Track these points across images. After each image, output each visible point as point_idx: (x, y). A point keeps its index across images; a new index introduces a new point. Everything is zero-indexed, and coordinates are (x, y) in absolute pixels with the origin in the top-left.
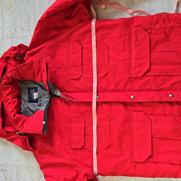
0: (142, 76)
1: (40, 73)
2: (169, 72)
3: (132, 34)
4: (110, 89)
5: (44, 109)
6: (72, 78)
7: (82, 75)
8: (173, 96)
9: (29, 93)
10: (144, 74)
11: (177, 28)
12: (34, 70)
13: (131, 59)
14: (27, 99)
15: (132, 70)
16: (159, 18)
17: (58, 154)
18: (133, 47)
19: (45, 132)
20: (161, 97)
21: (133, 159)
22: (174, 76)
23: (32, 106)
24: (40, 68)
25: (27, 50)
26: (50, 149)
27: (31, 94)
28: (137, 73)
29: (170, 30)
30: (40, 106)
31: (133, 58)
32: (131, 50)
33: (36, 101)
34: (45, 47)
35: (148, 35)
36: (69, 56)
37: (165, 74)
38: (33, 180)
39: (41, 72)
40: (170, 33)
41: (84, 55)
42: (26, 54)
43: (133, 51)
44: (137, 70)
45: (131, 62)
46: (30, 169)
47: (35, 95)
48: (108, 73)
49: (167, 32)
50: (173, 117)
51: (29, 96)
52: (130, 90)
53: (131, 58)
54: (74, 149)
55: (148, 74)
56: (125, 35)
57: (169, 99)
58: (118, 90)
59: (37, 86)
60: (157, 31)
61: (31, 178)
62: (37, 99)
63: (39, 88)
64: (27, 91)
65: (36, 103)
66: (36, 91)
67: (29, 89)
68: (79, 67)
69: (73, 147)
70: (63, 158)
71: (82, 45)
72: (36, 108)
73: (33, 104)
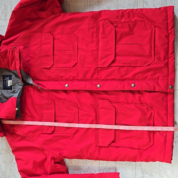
0: (108, 67)
2: (132, 63)
3: (100, 27)
4: (79, 79)
5: (17, 96)
6: (44, 67)
7: (53, 65)
8: (135, 85)
9: (3, 81)
10: (110, 65)
11: (140, 22)
12: (8, 59)
13: (98, 51)
15: (99, 61)
16: (124, 12)
17: (29, 139)
18: (100, 39)
19: (18, 118)
20: (124, 86)
21: (97, 143)
22: (136, 67)
23: (6, 93)
24: (14, 57)
25: (3, 40)
26: (22, 133)
27: (5, 82)
28: (104, 64)
29: (134, 23)
30: (14, 93)
31: (100, 49)
32: (98, 42)
33: (10, 88)
34: (19, 37)
35: (114, 28)
36: (42, 46)
37: (129, 65)
38: (5, 162)
39: (15, 61)
40: (134, 27)
41: (55, 46)
42: (2, 43)
43: (100, 43)
44: (103, 61)
45: (98, 53)
46: (3, 152)
47: (10, 83)
48: (77, 63)
49: (132, 26)
50: (134, 105)
51: (3, 83)
52: (97, 79)
53: (98, 49)
55: (113, 65)
56: (93, 28)
57: (131, 88)
58: (86, 79)
59: (11, 74)
60: (122, 25)
61: (3, 160)
62: (11, 86)
63: (13, 76)
64: (2, 78)
65: (10, 91)
66: (10, 79)
67: (4, 77)
68: (51, 57)
69: (44, 132)
70: (34, 142)
71: (54, 37)
72: (9, 95)
73: (7, 91)
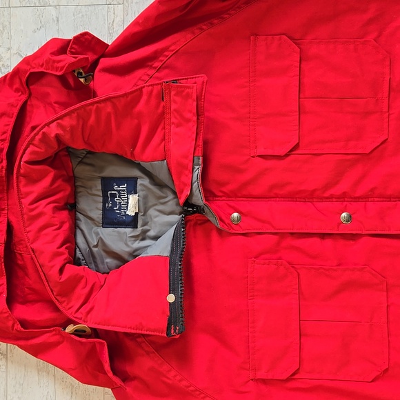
1: (159, 129)
5: (167, 253)
6: (261, 151)
7: (297, 146)
9: (105, 196)
12: (136, 121)
14: (97, 214)
19: (175, 329)
24: (163, 113)
25: (103, 56)
26: (180, 381)
30: (143, 239)
33: (132, 222)
34: (171, 48)
39: (164, 128)
41: (306, 81)
48: (387, 139)
51: (105, 206)
54: (264, 381)
59: (136, 173)
63: (143, 182)
64: (100, 187)
65: (128, 230)
66: (133, 190)
67: (107, 183)
69: (261, 374)
71: (302, 49)
73: (118, 232)
